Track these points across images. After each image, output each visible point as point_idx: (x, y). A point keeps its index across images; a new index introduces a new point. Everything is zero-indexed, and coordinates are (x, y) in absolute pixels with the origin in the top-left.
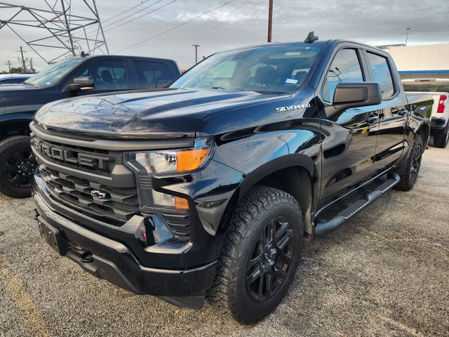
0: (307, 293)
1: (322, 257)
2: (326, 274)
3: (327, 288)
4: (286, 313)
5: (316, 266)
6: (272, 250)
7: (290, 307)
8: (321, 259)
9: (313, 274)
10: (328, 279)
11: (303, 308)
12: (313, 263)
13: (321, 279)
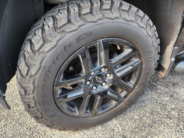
0: (144, 118)
1: (178, 90)
2: (173, 106)
3: (168, 121)
4: (113, 130)
5: (167, 97)
6: (108, 75)
7: (121, 126)
8: (176, 92)
9: (160, 103)
10: (173, 112)
11: (132, 132)
12: (166, 93)
13: (165, 109)
